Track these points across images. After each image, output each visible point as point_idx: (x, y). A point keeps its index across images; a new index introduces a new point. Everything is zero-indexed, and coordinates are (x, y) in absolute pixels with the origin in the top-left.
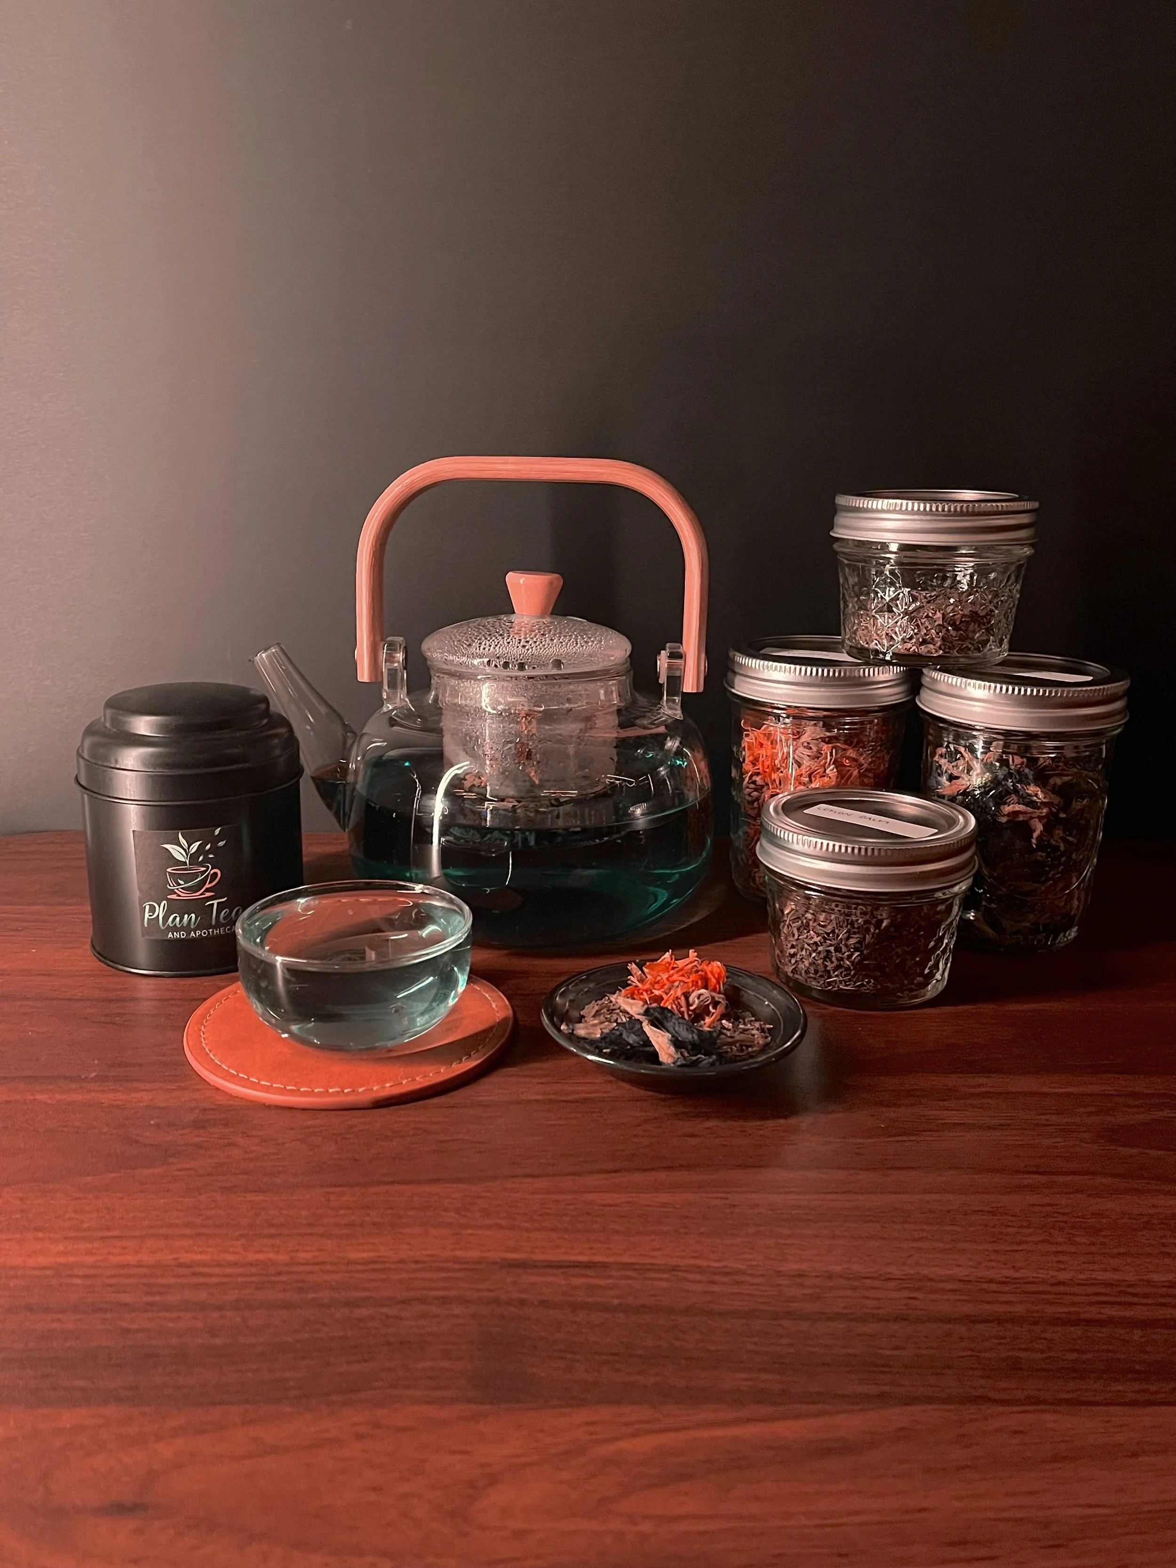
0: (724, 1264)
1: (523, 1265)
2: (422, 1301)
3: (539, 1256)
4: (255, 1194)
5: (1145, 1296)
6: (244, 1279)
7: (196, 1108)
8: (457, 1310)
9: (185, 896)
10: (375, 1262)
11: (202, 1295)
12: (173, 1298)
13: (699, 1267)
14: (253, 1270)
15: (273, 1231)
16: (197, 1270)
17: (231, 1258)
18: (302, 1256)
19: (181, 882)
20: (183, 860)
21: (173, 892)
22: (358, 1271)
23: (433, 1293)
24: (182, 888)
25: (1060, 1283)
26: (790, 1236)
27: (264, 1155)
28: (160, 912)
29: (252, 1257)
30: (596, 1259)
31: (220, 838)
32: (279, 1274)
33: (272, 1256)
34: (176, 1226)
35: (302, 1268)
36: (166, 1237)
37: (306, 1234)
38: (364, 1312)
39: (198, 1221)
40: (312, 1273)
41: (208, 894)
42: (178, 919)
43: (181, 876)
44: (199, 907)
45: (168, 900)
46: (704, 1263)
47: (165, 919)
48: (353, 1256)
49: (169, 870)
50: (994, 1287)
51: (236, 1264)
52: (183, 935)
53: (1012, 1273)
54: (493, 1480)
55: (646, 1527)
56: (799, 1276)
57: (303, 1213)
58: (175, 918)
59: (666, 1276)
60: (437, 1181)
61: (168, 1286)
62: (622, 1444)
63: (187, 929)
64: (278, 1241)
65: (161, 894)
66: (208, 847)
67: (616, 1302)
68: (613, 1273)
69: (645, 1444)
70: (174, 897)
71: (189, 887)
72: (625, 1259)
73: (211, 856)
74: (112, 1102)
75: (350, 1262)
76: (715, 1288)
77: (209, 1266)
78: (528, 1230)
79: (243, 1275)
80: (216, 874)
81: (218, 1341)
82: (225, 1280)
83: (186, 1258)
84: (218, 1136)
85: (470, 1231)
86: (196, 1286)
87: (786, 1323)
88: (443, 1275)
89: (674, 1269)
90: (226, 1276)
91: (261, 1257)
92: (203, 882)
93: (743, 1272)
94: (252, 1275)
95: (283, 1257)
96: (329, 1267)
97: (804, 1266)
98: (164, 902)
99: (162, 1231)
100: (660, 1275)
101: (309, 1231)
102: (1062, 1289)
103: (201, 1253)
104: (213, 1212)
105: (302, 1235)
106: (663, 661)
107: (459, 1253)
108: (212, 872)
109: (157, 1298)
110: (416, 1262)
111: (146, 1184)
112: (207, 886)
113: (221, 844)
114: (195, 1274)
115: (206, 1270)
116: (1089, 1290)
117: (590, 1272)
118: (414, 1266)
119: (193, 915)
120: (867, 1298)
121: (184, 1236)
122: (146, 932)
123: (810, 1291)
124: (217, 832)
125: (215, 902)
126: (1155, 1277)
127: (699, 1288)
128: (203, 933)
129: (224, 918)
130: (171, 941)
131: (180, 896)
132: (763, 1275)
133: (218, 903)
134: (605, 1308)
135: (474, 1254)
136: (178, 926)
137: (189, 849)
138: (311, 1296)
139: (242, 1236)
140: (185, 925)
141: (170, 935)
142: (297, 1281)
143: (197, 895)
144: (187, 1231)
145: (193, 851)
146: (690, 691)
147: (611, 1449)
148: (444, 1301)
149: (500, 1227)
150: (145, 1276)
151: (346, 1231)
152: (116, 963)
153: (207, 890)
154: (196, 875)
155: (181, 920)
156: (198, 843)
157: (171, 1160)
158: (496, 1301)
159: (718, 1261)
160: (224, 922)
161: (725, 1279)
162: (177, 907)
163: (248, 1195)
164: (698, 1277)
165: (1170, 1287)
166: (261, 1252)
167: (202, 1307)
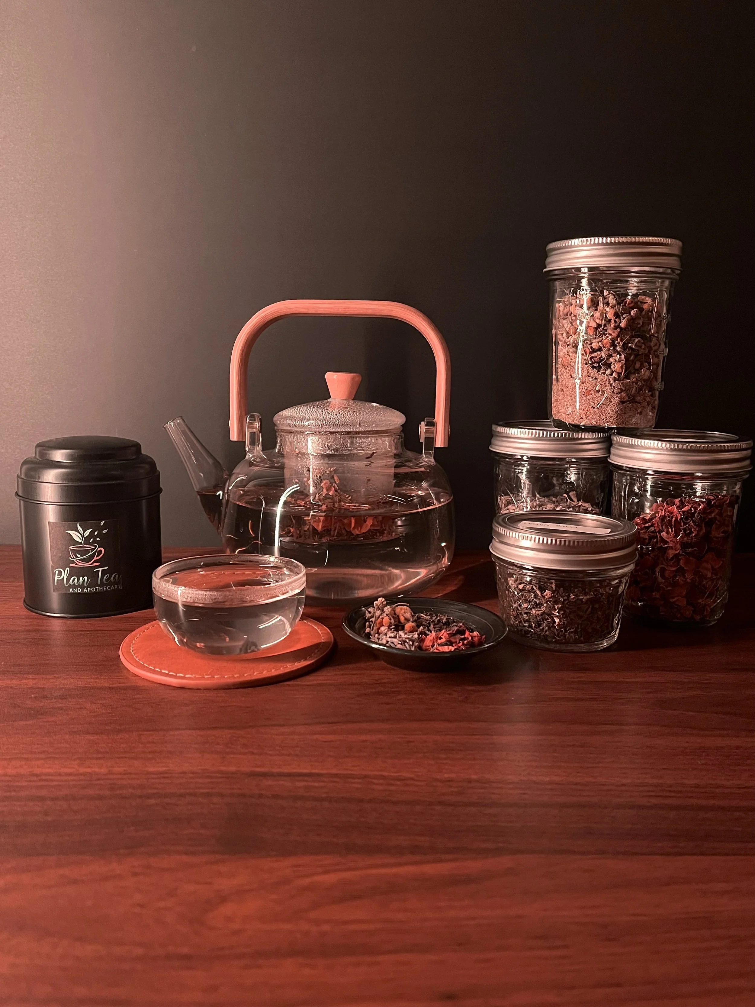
0: (400, 774)
1: (265, 775)
2: (194, 795)
3: (276, 770)
4: (93, 735)
5: (680, 792)
6: (74, 783)
7: (62, 688)
8: (215, 800)
9: (81, 564)
10: (166, 773)
11: (44, 793)
12: (23, 794)
13: (382, 776)
14: (82, 777)
15: (100, 756)
16: (44, 777)
17: (68, 771)
18: (117, 769)
19: (78, 556)
20: (80, 541)
21: (73, 562)
22: (153, 778)
23: (202, 791)
24: (79, 560)
25: (624, 785)
26: (446, 759)
27: (103, 714)
28: (65, 575)
29: (82, 770)
30: (314, 771)
31: (104, 527)
32: (99, 779)
33: (97, 770)
34: (35, 753)
35: (115, 776)
36: (27, 759)
37: (122, 758)
38: (152, 801)
39: (51, 750)
40: (122, 779)
41: (96, 564)
42: (76, 579)
43: (78, 552)
44: (90, 572)
45: (70, 567)
46: (386, 774)
47: (68, 580)
48: (151, 770)
49: (71, 547)
50: (579, 787)
51: (70, 774)
52: (79, 590)
53: (591, 779)
54: (223, 899)
55: (326, 928)
56: (449, 781)
57: (122, 745)
58: (74, 579)
59: (360, 781)
60: (215, 728)
61: (23, 787)
62: (316, 878)
63: (82, 586)
64: (101, 761)
65: (66, 563)
66: (96, 533)
67: (324, 795)
68: (325, 780)
69: (331, 878)
70: (74, 565)
71: (83, 559)
72: (334, 771)
73: (98, 539)
74: (8, 685)
75: (148, 773)
76: (392, 788)
77: (52, 775)
78: (271, 755)
79: (73, 780)
80: (101, 551)
81: (49, 819)
82: (60, 783)
83: (37, 771)
84: (74, 703)
85: (232, 756)
86: (42, 787)
87: (438, 808)
88: (209, 780)
89: (365, 777)
90: (62, 781)
91: (89, 770)
92: (93, 556)
93: (412, 779)
94: (80, 780)
95: (104, 770)
96: (134, 776)
97: (453, 776)
98: (68, 568)
99: (24, 756)
100: (356, 781)
101: (124, 755)
102: (623, 788)
103: (49, 768)
104: (62, 745)
105: (118, 758)
106: (422, 428)
107: (223, 768)
108: (98, 550)
109: (13, 794)
110: (193, 773)
111: (20, 730)
112: (95, 558)
113: (105, 531)
114: (40, 780)
115: (51, 777)
116: (641, 789)
117: (310, 779)
118: (191, 775)
119: (86, 578)
120: (493, 793)
121: (39, 759)
122: (56, 589)
123: (456, 790)
124: (102, 523)
125: (100, 569)
126: (686, 781)
127: (381, 788)
128: (92, 589)
129: (106, 580)
130: (71, 594)
131: (77, 564)
132: (425, 781)
133: (102, 570)
134: (315, 799)
135: (232, 769)
136: (76, 584)
137: (84, 534)
138: (118, 792)
139: (79, 759)
140: (80, 584)
141: (71, 590)
142: (111, 784)
143: (88, 564)
144: (43, 756)
145: (86, 536)
146: (439, 446)
147: (307, 881)
148: (208, 795)
149: (253, 753)
150: (8, 781)
151: (150, 756)
152: (37, 610)
153: (95, 561)
154: (88, 552)
155: (78, 581)
156: (90, 530)
157: (40, 716)
158: (243, 795)
159: (396, 772)
160: (105, 582)
161: (398, 783)
162: (76, 572)
163: (88, 735)
164: (381, 781)
165: (696, 787)
166: (89, 767)
167: (43, 799)
